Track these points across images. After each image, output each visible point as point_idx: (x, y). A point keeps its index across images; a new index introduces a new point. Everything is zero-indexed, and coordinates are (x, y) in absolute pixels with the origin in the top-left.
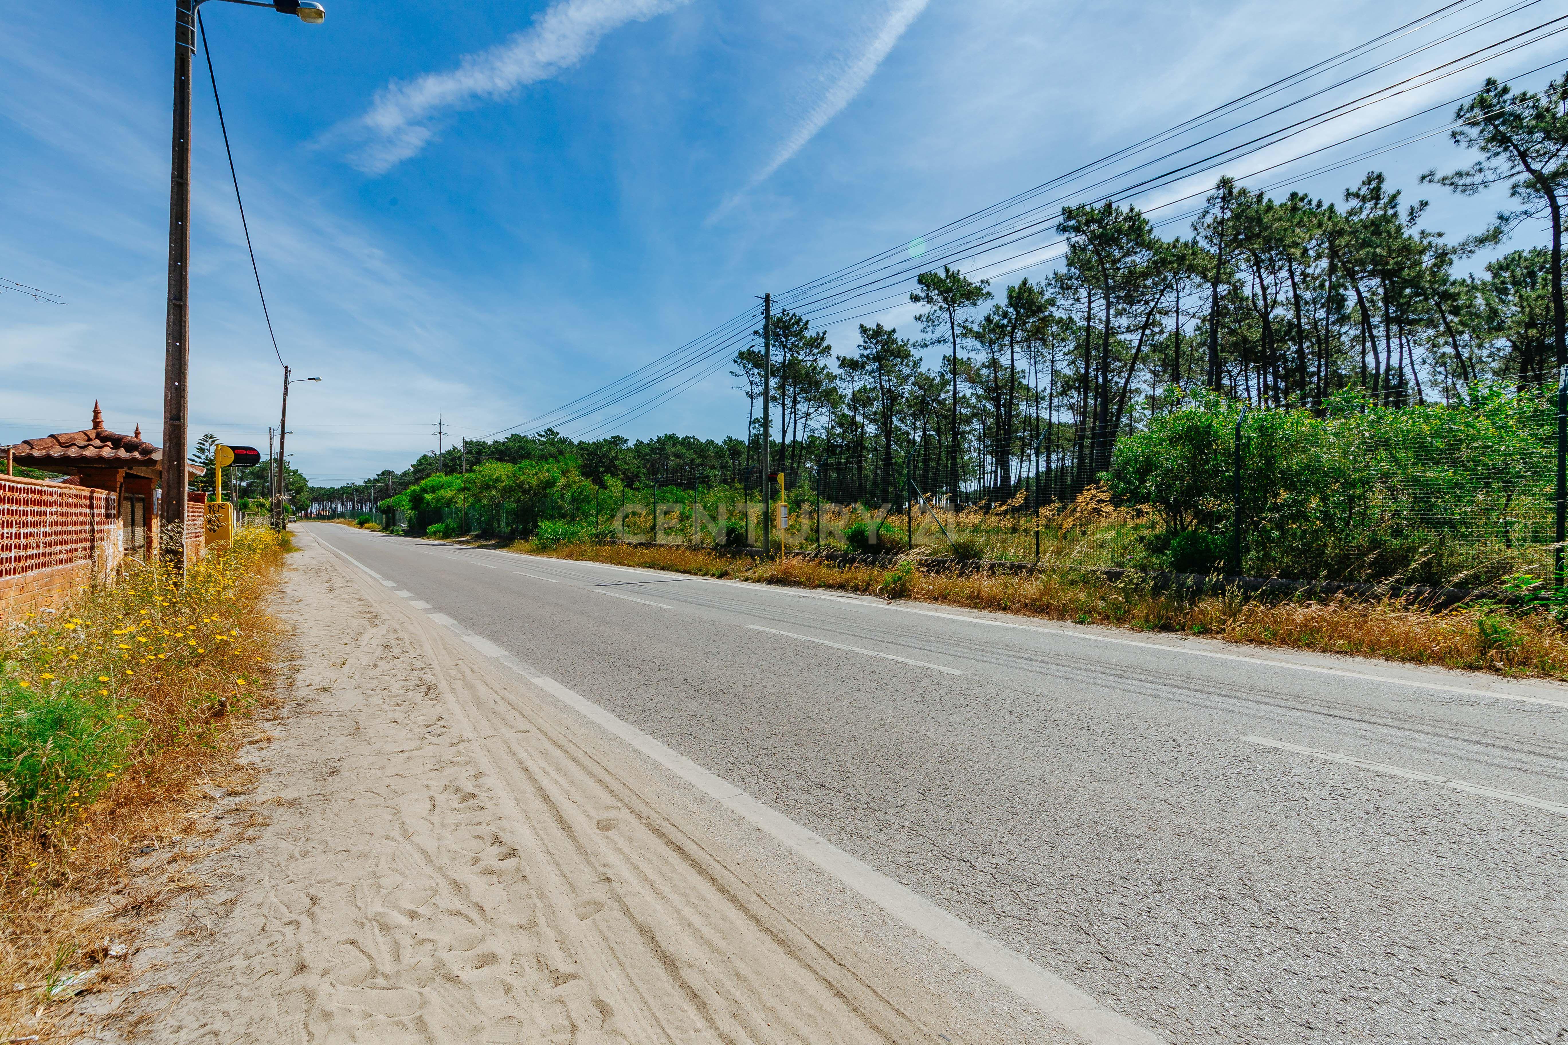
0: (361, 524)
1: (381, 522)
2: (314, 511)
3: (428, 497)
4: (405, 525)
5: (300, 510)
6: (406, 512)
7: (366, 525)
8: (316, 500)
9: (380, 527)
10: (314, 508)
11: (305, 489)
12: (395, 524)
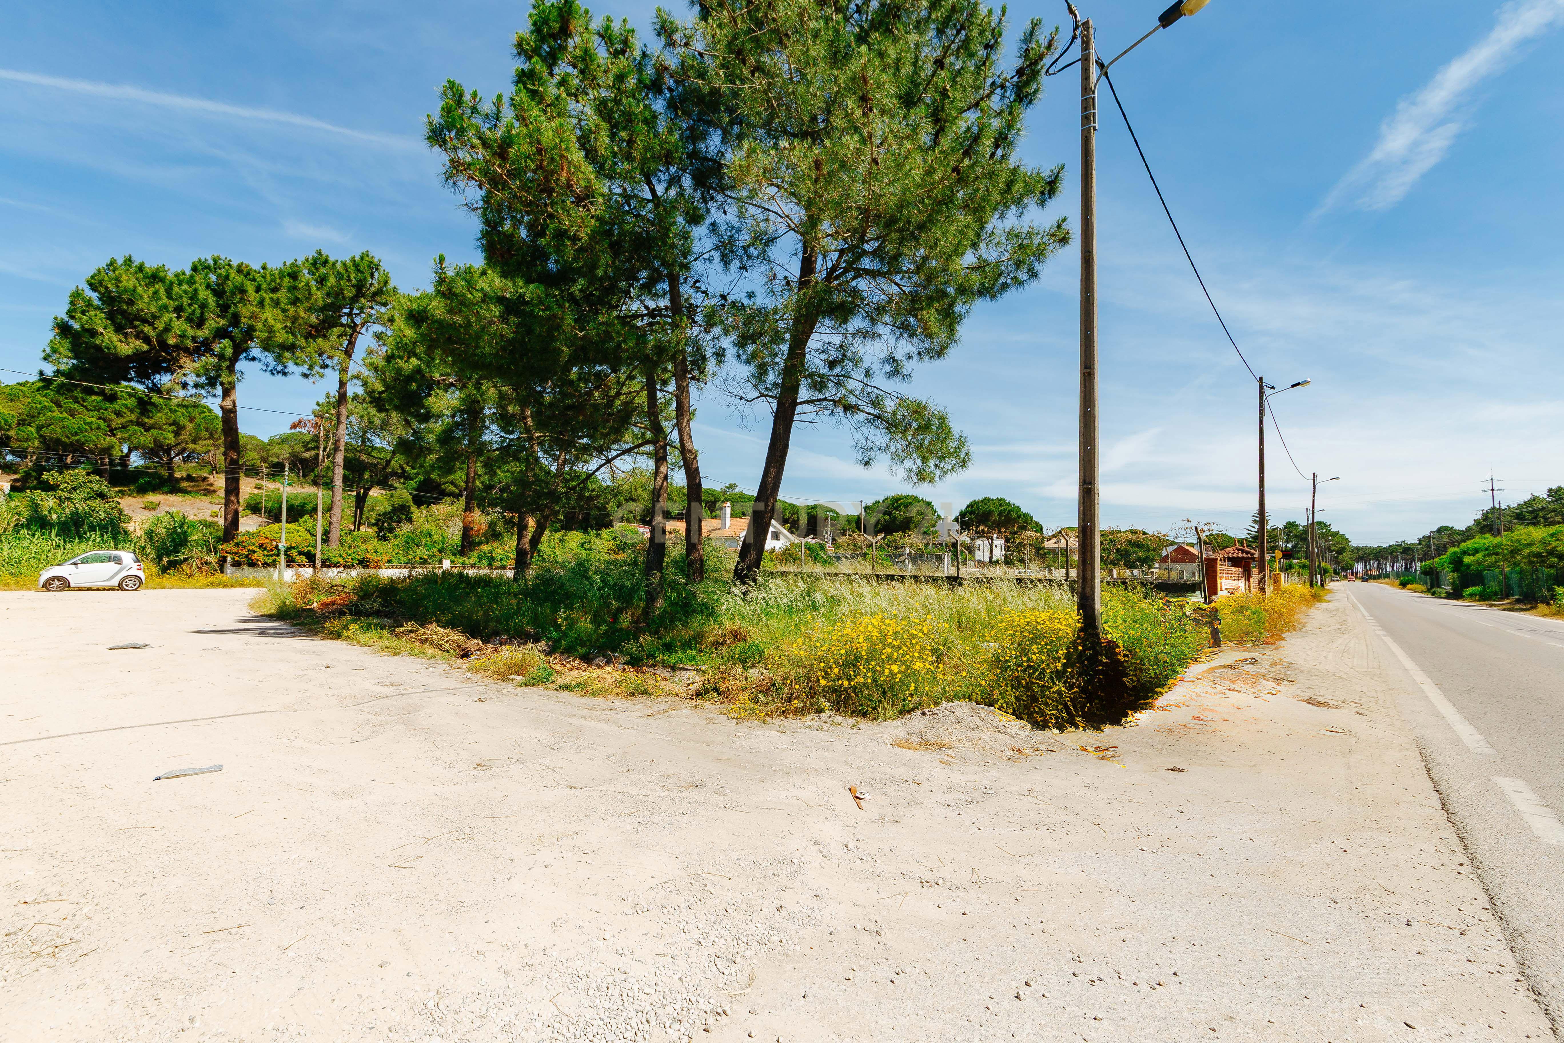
0: (1403, 585)
1: (1425, 583)
2: (1360, 570)
3: (1467, 560)
4: (1449, 588)
5: (1343, 570)
6: (1449, 576)
7: (1409, 586)
8: (1360, 559)
9: (1424, 588)
10: (1360, 567)
11: (1348, 549)
12: (1439, 586)
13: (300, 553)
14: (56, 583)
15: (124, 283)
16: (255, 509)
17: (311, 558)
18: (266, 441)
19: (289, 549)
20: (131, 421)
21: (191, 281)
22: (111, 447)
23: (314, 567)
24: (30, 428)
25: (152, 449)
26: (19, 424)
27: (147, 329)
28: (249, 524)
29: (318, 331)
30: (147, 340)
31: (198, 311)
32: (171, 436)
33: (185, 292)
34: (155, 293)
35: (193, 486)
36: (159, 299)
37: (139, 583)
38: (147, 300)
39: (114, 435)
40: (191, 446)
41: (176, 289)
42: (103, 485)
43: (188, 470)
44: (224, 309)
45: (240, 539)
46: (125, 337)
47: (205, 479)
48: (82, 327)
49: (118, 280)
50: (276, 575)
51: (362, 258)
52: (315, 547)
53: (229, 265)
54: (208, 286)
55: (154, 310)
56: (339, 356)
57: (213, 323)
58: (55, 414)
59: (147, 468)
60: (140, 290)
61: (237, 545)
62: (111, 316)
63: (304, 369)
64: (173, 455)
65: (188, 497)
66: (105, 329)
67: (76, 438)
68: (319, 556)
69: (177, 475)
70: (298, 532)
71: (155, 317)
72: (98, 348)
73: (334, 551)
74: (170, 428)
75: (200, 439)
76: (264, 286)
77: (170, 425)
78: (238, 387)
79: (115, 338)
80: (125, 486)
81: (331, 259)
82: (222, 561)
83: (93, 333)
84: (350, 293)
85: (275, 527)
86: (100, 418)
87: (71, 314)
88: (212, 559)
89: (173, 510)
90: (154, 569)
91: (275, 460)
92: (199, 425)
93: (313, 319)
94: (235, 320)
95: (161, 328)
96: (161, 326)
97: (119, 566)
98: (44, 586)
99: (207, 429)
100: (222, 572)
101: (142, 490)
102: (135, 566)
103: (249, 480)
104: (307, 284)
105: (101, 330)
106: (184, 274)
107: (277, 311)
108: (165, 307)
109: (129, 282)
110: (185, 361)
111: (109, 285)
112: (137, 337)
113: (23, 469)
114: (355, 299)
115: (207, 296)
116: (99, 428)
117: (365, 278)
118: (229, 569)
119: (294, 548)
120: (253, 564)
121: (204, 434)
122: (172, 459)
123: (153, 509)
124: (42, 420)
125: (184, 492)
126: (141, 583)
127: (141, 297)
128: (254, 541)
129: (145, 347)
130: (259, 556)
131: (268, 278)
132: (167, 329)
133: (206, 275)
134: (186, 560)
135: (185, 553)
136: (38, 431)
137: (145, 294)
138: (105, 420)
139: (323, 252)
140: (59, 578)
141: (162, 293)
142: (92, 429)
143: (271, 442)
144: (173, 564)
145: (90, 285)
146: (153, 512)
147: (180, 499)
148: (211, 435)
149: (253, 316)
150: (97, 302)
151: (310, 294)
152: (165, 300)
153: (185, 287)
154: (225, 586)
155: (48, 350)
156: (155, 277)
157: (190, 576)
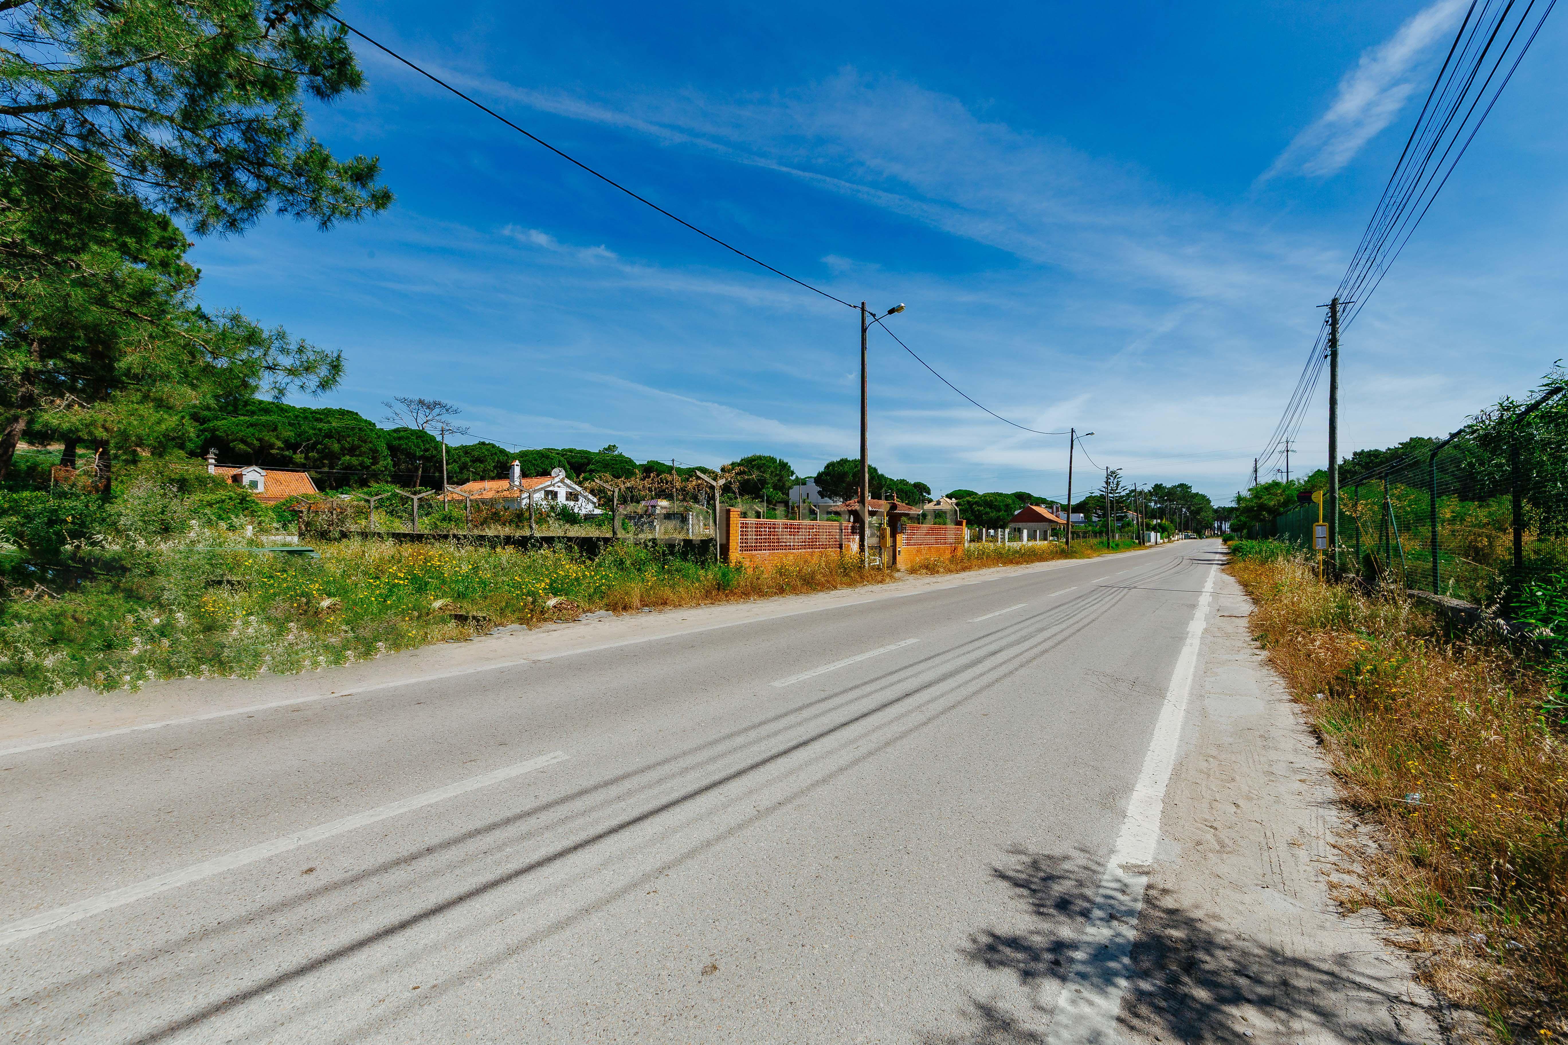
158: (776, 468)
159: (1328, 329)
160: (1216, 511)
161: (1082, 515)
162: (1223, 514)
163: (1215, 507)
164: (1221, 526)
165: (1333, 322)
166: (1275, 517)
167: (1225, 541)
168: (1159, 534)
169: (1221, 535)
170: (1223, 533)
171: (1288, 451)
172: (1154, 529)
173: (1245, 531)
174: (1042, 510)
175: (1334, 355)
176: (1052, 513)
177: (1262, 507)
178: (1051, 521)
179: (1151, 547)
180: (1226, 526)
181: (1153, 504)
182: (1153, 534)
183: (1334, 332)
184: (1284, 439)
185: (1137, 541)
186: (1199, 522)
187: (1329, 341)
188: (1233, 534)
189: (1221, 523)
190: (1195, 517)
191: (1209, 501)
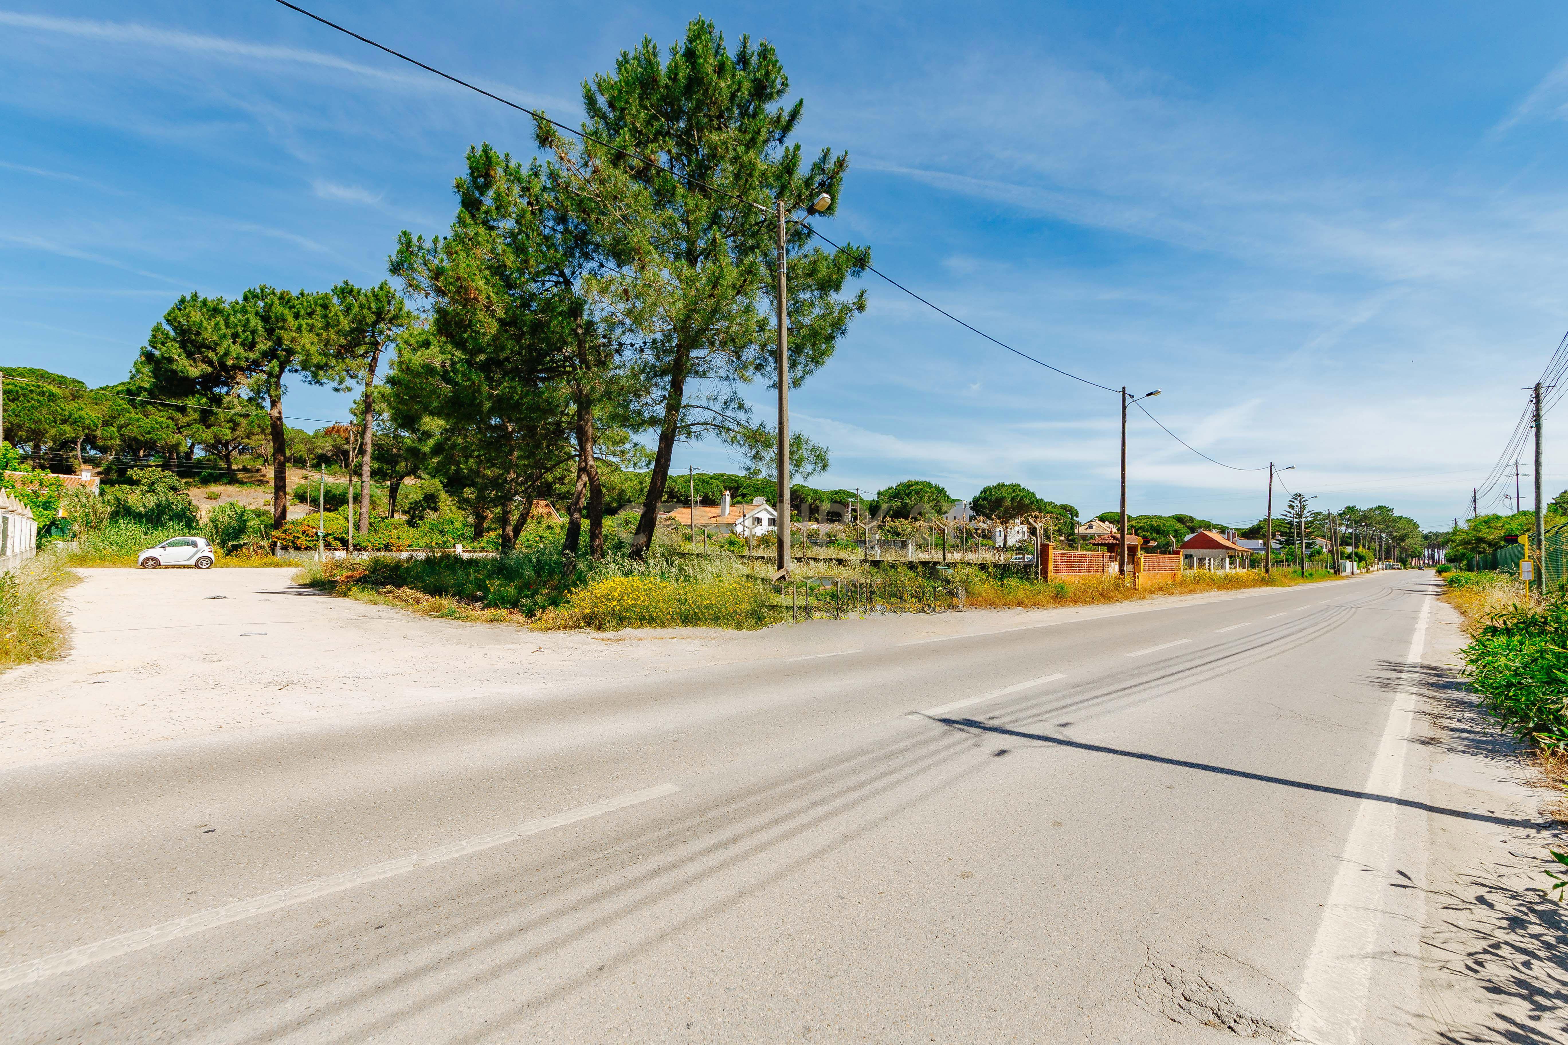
13: (336, 539)
14: (151, 562)
15: (193, 319)
16: (301, 498)
17: (344, 543)
18: (311, 433)
19: (327, 535)
20: (195, 420)
21: (244, 311)
22: (178, 444)
23: (347, 550)
24: (112, 428)
25: (213, 445)
26: (103, 425)
27: (211, 354)
28: (296, 513)
29: (346, 351)
30: (210, 363)
31: (250, 337)
32: (228, 432)
33: (240, 321)
34: (217, 324)
35: (249, 477)
36: (220, 329)
37: (211, 563)
38: (210, 330)
39: (181, 433)
40: (246, 441)
41: (232, 318)
42: (175, 481)
43: (243, 462)
44: (270, 332)
45: (287, 527)
46: (194, 362)
47: (258, 470)
48: (162, 355)
49: (188, 316)
50: (317, 556)
51: (381, 288)
52: (347, 533)
53: (274, 293)
54: (257, 314)
55: (215, 338)
56: (363, 373)
57: (263, 345)
58: (132, 415)
59: (209, 460)
60: (205, 323)
61: (285, 532)
62: (183, 345)
63: (335, 384)
64: (230, 448)
65: (245, 487)
66: (179, 356)
67: (149, 436)
68: (351, 541)
69: (234, 467)
70: (337, 519)
71: (216, 344)
72: (174, 372)
73: (364, 537)
74: (228, 425)
75: (253, 434)
76: (302, 312)
77: (228, 422)
78: (283, 399)
79: (186, 363)
80: (190, 477)
81: (356, 288)
82: (273, 546)
83: (170, 360)
84: (371, 318)
85: (317, 515)
86: (169, 418)
87: (153, 343)
88: (265, 543)
89: (234, 500)
90: (221, 552)
91: (320, 452)
92: (252, 422)
93: (343, 341)
94: (279, 341)
95: (221, 353)
96: (221, 351)
97: (195, 549)
98: (142, 564)
99: (259, 426)
100: (273, 554)
101: (205, 481)
102: (207, 549)
103: (297, 470)
104: (336, 314)
105: (176, 357)
106: (237, 303)
107: (313, 336)
108: (225, 336)
109: (196, 316)
110: (240, 378)
111: (181, 320)
112: (203, 361)
113: (105, 464)
114: (375, 324)
115: (257, 323)
116: (168, 427)
117: (383, 306)
118: (279, 552)
119: (330, 534)
120: (298, 548)
121: (256, 429)
122: (229, 453)
123: (215, 499)
124: (121, 420)
125: (241, 483)
126: (212, 562)
127: (206, 329)
128: (298, 528)
129: (210, 369)
130: (303, 541)
131: (305, 304)
132: (226, 354)
133: (256, 303)
134: (245, 544)
135: (245, 539)
136: (119, 431)
137: (208, 326)
138: (173, 419)
139: (349, 282)
140: (153, 559)
141: (222, 323)
142: (162, 428)
143: (316, 436)
144: (236, 548)
145: (168, 320)
146: (214, 502)
147: (238, 489)
148: (263, 431)
149: (293, 340)
150: (172, 334)
151: (338, 322)
152: (224, 330)
153: (239, 316)
154: (276, 566)
155: (134, 371)
156: (216, 311)
157: (249, 557)
158: (933, 493)
159: (1532, 407)
160: (1426, 537)
161: (1261, 541)
162: (1434, 541)
163: (1425, 532)
164: (1433, 555)
165: (1538, 400)
166: (1496, 550)
167: (1440, 572)
168: (1355, 564)
169: (1433, 566)
170: (1435, 563)
171: (1517, 475)
172: (1349, 557)
173: (1465, 562)
174: (1214, 535)
175: (1538, 427)
176: (1228, 539)
177: (1480, 540)
178: (1227, 548)
179: (1347, 577)
180: (1441, 555)
181: (1343, 529)
182: (1348, 563)
183: (1538, 410)
184: (1513, 461)
185: (1332, 571)
186: (1404, 550)
187: (1534, 416)
188: (1449, 565)
189: (1433, 551)
190: (1398, 544)
191: (1416, 526)
